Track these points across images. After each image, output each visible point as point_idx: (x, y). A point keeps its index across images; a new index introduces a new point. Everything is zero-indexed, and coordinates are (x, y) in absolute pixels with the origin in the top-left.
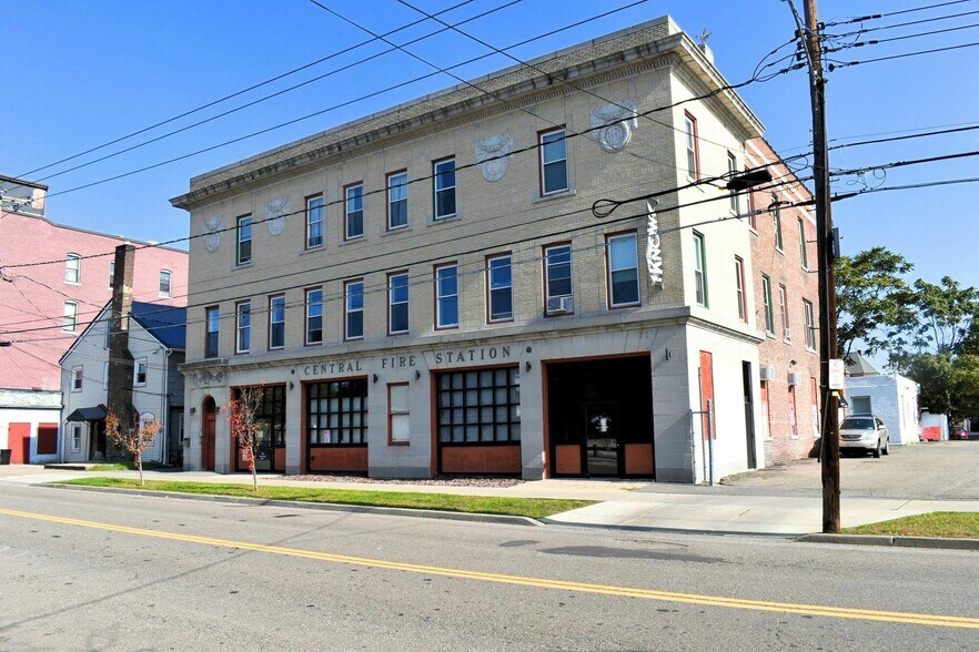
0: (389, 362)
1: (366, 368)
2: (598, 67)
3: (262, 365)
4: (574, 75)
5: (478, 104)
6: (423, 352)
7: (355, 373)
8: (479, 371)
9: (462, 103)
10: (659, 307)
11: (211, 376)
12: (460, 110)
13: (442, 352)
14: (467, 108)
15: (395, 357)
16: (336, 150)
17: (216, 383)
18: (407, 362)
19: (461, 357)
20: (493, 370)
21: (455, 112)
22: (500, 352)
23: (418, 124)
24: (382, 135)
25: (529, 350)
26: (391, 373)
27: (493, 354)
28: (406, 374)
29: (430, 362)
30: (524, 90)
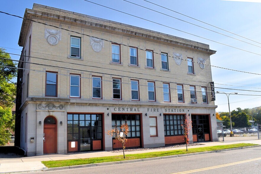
0: (150, 110)
1: (141, 111)
2: (203, 50)
3: (90, 104)
4: (199, 49)
5: (179, 44)
6: (161, 108)
7: (137, 112)
8: (177, 115)
9: (176, 42)
10: (211, 105)
11: (54, 106)
12: (175, 43)
13: (167, 109)
14: (176, 43)
15: (152, 108)
16: (134, 34)
17: (58, 109)
18: (156, 110)
19: (172, 111)
20: (180, 115)
21: (173, 43)
22: (182, 110)
23: (163, 41)
24: (151, 38)
25: (188, 111)
26: (151, 113)
27: (180, 110)
28: (156, 114)
29: (163, 111)
30: (189, 46)
